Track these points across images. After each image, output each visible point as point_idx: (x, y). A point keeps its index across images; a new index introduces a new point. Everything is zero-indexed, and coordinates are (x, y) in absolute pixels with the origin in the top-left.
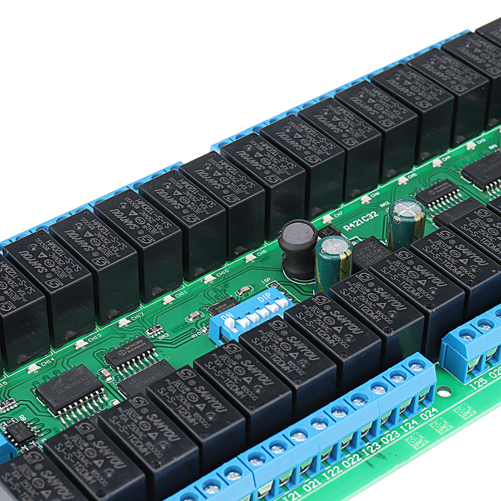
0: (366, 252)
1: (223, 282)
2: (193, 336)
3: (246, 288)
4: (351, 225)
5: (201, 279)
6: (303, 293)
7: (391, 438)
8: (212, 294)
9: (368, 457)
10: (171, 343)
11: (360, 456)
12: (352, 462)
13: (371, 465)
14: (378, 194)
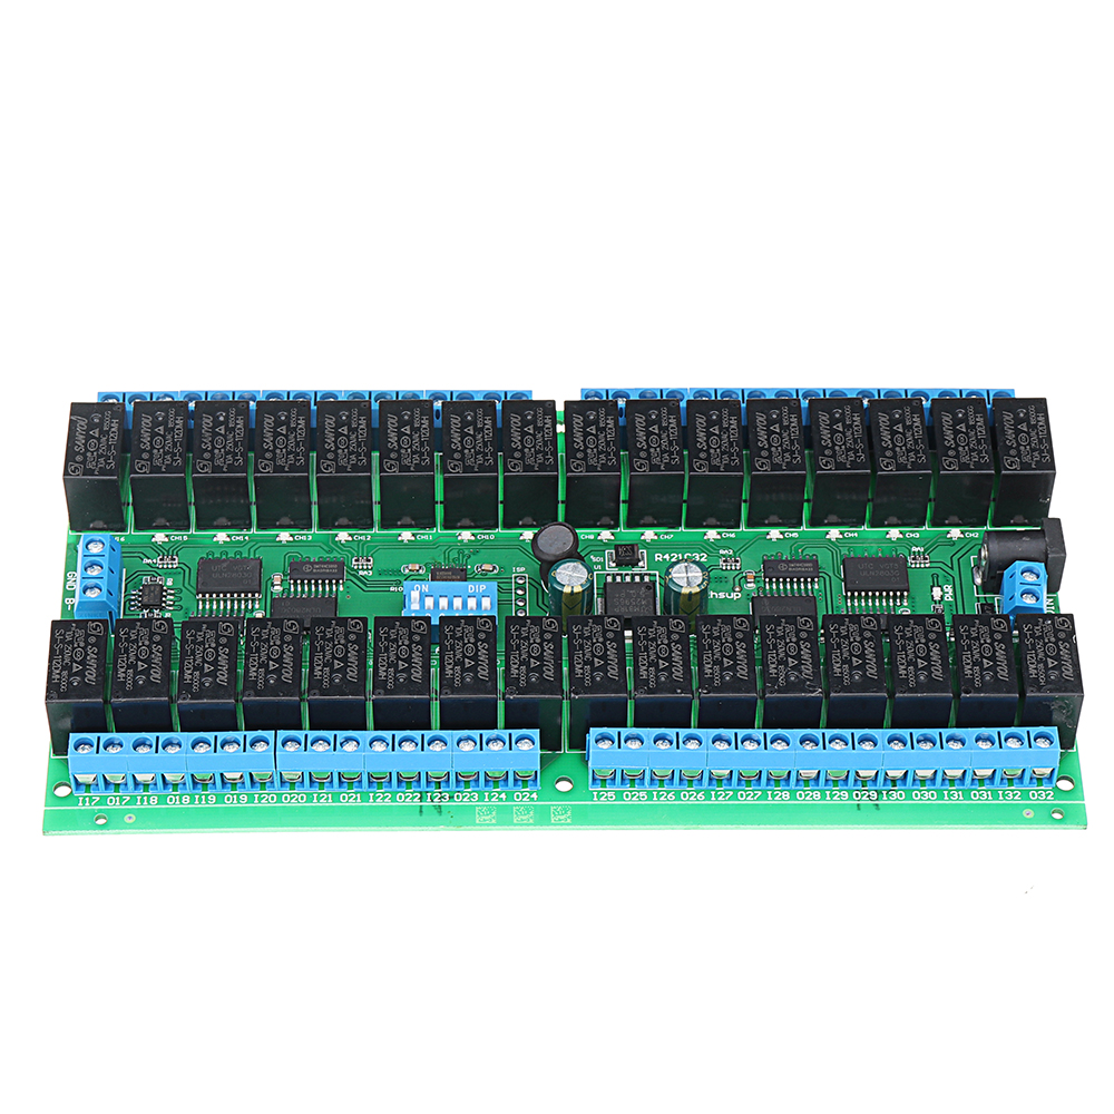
0: (628, 596)
1: (476, 547)
2: (392, 589)
3: (487, 567)
4: (667, 556)
5: (458, 532)
6: (540, 604)
7: (467, 798)
8: (454, 554)
9: (427, 803)
10: (365, 584)
11: (421, 798)
12: (408, 799)
13: (421, 811)
14: (733, 536)
